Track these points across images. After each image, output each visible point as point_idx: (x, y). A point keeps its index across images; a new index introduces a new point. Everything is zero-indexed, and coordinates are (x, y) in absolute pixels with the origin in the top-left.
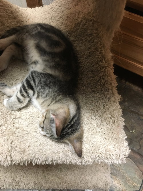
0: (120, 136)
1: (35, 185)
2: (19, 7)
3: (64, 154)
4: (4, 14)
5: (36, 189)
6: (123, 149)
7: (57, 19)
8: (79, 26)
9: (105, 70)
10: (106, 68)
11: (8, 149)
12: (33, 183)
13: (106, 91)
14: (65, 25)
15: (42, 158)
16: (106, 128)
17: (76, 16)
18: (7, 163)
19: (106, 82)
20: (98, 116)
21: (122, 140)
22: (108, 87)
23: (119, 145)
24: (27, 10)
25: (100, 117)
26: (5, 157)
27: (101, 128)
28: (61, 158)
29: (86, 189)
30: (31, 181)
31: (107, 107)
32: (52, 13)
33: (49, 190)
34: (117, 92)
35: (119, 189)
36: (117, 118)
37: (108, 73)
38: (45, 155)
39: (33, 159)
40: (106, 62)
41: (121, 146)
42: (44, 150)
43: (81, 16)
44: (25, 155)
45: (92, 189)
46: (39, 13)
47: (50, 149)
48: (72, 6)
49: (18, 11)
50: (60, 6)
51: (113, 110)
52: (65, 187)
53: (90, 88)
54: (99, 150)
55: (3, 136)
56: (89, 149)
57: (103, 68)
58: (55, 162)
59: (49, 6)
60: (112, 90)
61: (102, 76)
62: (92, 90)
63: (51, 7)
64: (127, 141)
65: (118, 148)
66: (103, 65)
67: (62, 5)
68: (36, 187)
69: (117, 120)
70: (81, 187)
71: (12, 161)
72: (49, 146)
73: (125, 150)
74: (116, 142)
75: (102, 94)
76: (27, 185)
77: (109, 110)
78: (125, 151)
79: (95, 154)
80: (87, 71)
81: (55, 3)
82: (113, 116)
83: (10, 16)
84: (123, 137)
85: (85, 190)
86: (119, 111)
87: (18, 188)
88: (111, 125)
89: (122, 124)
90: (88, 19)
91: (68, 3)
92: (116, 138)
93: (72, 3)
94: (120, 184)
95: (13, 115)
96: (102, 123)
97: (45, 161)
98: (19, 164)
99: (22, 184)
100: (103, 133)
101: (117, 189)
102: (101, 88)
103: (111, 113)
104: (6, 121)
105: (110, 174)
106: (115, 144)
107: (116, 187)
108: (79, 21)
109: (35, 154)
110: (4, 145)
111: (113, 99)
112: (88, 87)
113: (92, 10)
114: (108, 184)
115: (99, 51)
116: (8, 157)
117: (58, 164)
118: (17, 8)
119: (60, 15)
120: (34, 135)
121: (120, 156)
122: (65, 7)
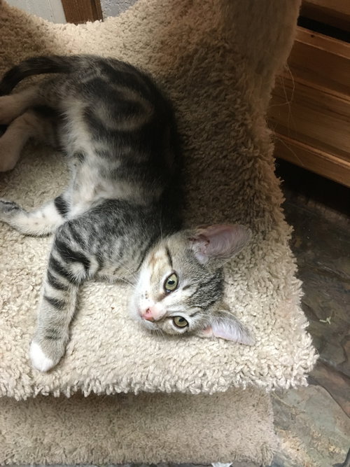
0: (292, 322)
1: (90, 454)
2: (46, 22)
3: (159, 368)
4: (12, 38)
5: (92, 463)
6: (300, 353)
7: (137, 47)
8: (191, 63)
9: (253, 165)
10: (256, 162)
11: (25, 358)
12: (84, 447)
13: (257, 216)
14: (156, 62)
15: (105, 379)
16: (259, 304)
17: (184, 41)
18: (22, 391)
19: (257, 195)
20: (239, 275)
21: (297, 332)
22: (262, 206)
23: (290, 342)
24: (65, 29)
25: (245, 278)
26: (17, 376)
27: (247, 303)
28: (151, 377)
29: (214, 461)
30: (80, 443)
31: (261, 252)
32: (127, 35)
33: (124, 464)
34: (284, 218)
35: (296, 461)
36: (285, 279)
37: (262, 171)
38: (112, 370)
39: (83, 382)
40: (255, 148)
41: (294, 345)
42: (111, 358)
43: (195, 39)
44: (64, 373)
45: (230, 462)
46: (95, 36)
47: (124, 357)
48: (173, 17)
49: (44, 31)
50: (146, 18)
51: (275, 261)
52: (163, 457)
53: (218, 211)
54: (242, 355)
55: (12, 327)
56: (218, 353)
57: (249, 161)
58: (138, 387)
59: (118, 19)
60: (270, 212)
61: (248, 180)
62: (223, 215)
63: (122, 22)
64: (309, 334)
65: (288, 349)
66: (249, 153)
67: (149, 15)
68: (93, 457)
69: (284, 285)
70: (201, 457)
71: (33, 387)
72: (121, 349)
73: (305, 355)
74: (283, 336)
75: (247, 223)
76: (71, 452)
77: (264, 260)
78: (304, 357)
79: (234, 364)
80: (210, 170)
81: (131, 11)
82: (275, 274)
83: (26, 42)
84: (300, 325)
85: (213, 464)
86: (288, 262)
87: (48, 461)
88: (270, 297)
89: (296, 292)
90: (211, 45)
91: (164, 9)
92: (282, 327)
93: (173, 9)
94: (298, 450)
95: (35, 275)
96: (249, 292)
97: (114, 385)
98: (51, 393)
99: (57, 452)
100: (252, 315)
101: (291, 461)
102: (246, 208)
103: (269, 267)
104: (18, 291)
105: (273, 425)
106: (281, 340)
107: (287, 457)
108: (190, 50)
109: (90, 370)
110: (13, 348)
111: (274, 234)
112: (214, 207)
113: (219, 24)
114: (267, 450)
115: (238, 121)
116: (23, 377)
117: (143, 391)
118: (43, 25)
119: (144, 39)
120: (87, 323)
121: (292, 370)
122: (156, 21)
